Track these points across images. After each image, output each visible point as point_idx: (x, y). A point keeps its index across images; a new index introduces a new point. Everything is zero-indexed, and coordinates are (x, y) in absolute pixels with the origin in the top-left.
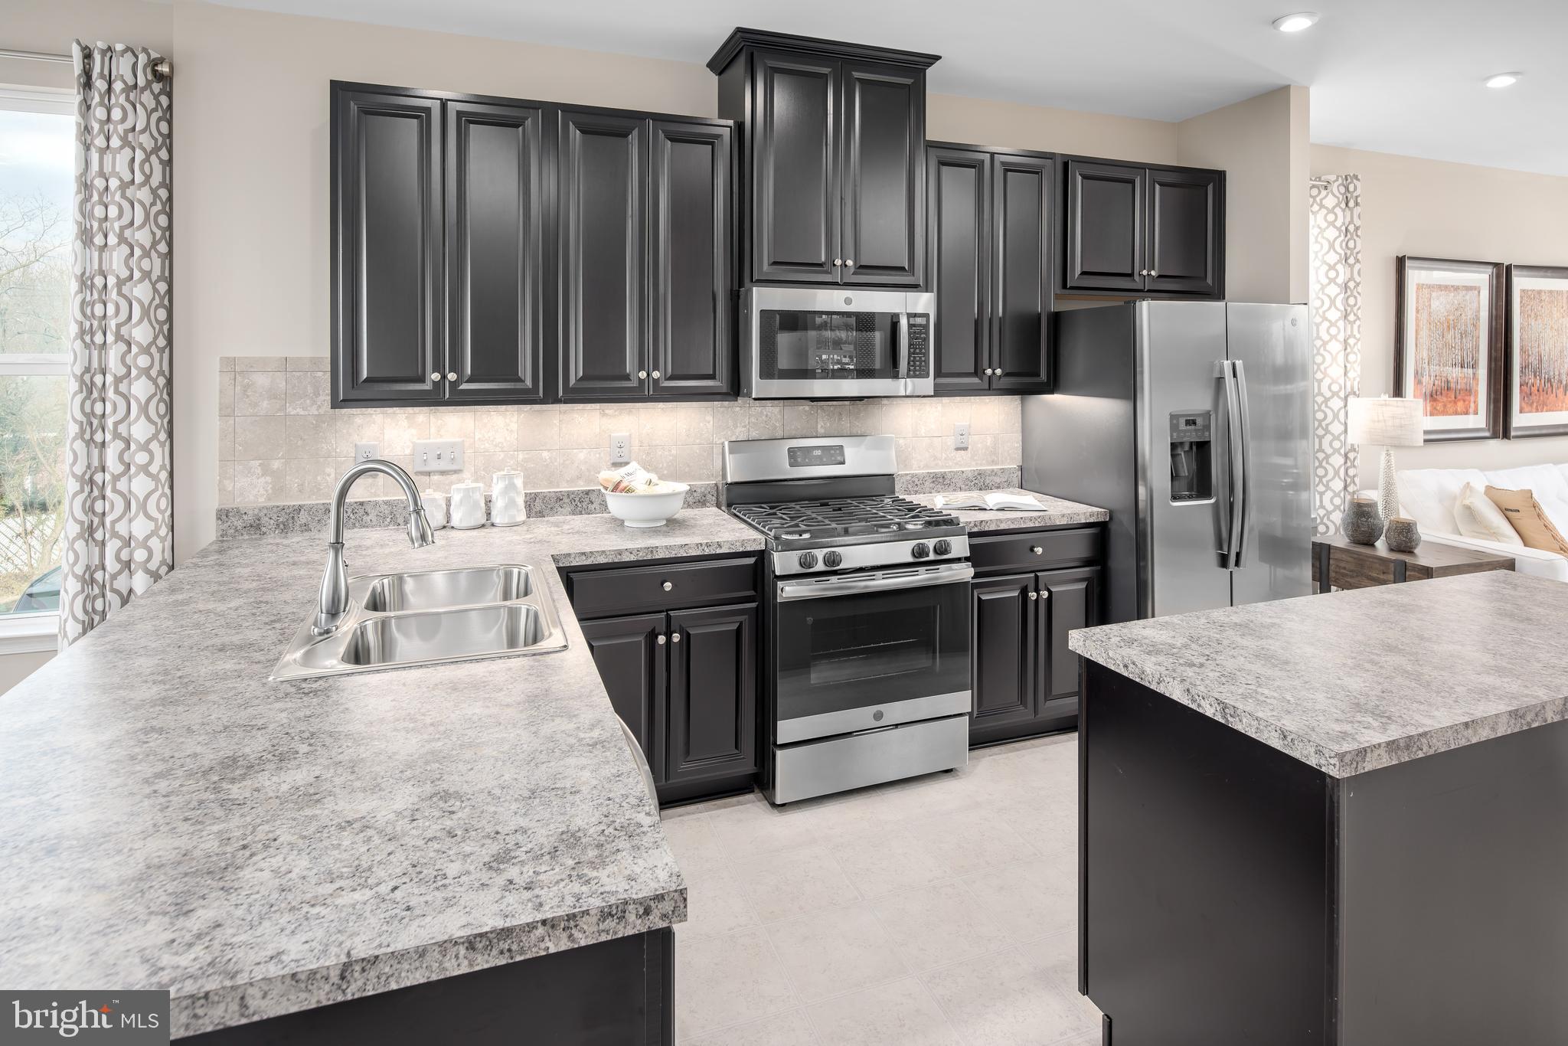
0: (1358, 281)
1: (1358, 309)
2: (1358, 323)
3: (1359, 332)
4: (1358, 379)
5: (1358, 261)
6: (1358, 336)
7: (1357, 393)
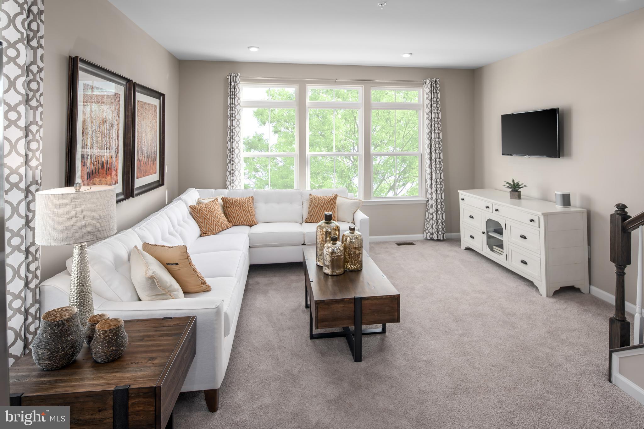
0: (41, 67)
1: (41, 95)
2: (40, 109)
3: (41, 119)
4: (40, 168)
5: (40, 46)
6: (40, 123)
7: (39, 182)
